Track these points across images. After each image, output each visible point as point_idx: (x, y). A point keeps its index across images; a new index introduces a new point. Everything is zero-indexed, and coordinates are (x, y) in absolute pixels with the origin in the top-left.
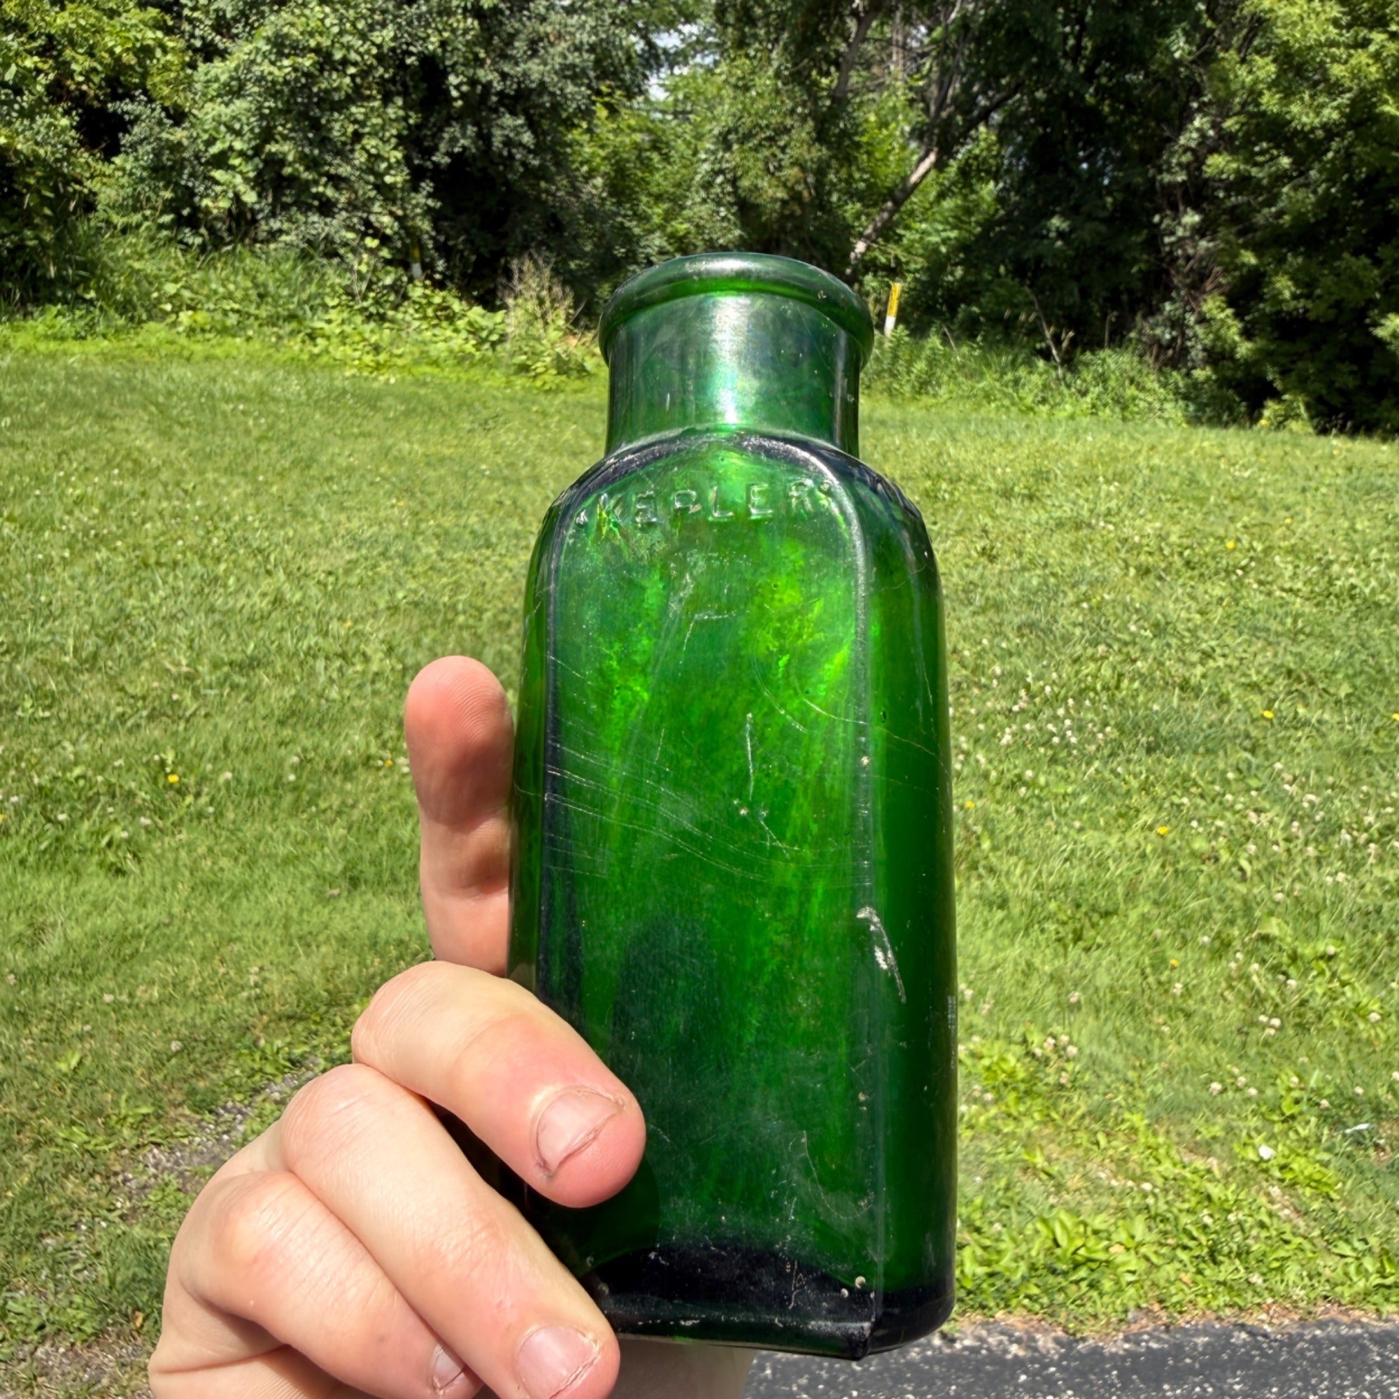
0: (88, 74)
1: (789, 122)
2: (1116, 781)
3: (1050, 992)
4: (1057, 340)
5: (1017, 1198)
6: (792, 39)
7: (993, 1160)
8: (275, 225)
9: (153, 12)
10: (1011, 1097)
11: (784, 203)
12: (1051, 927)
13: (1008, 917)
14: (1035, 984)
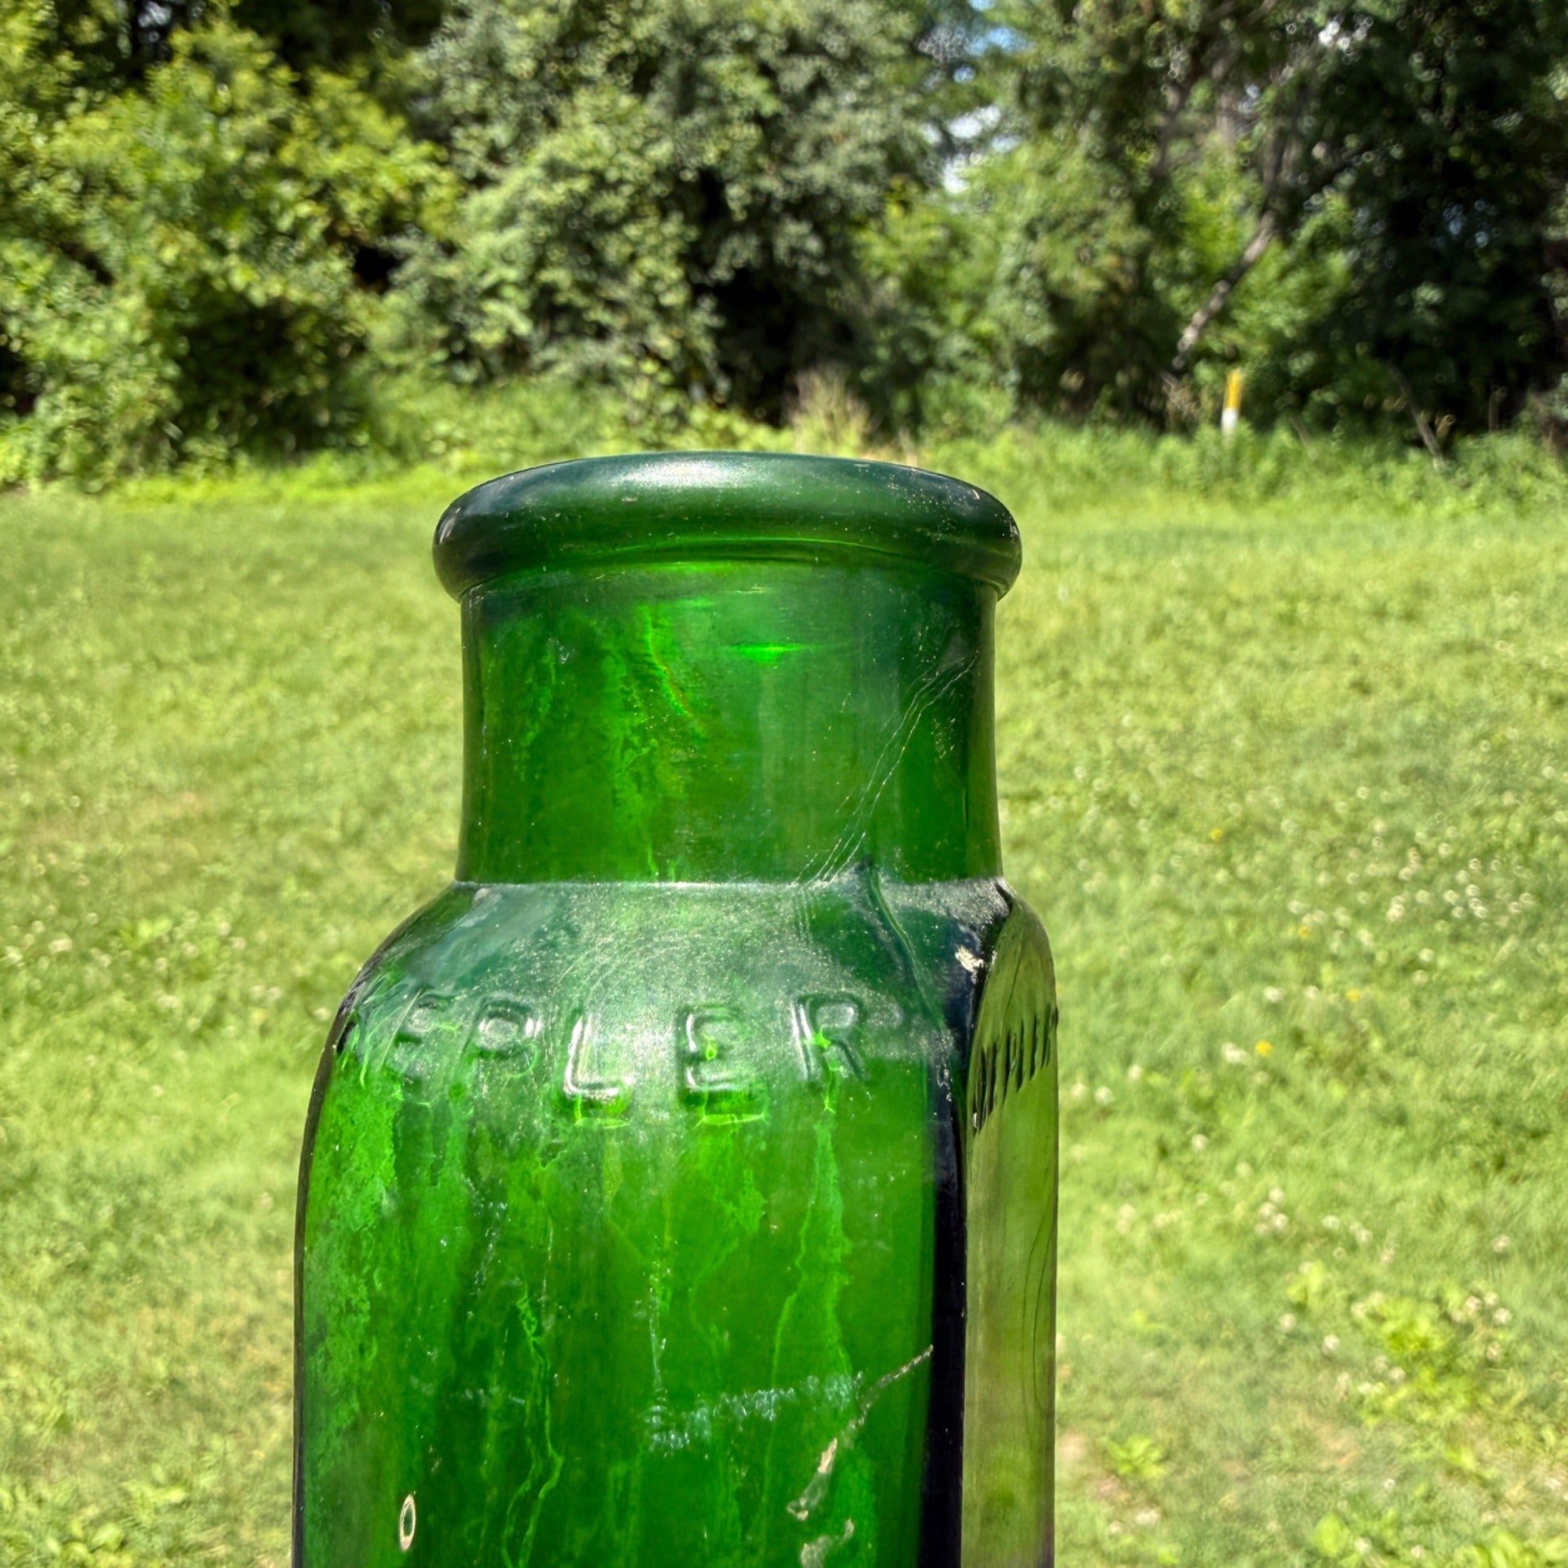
0: (363, 213)
1: (1102, 205)
2: (1537, 964)
3: (1469, 1236)
4: (1432, 426)
5: (1442, 1512)
6: (1104, 117)
7: (1404, 1459)
8: (551, 353)
9: (426, 148)
10: (1425, 1374)
11: (1101, 295)
12: (1465, 1150)
13: (1410, 1138)
14: (1449, 1226)
